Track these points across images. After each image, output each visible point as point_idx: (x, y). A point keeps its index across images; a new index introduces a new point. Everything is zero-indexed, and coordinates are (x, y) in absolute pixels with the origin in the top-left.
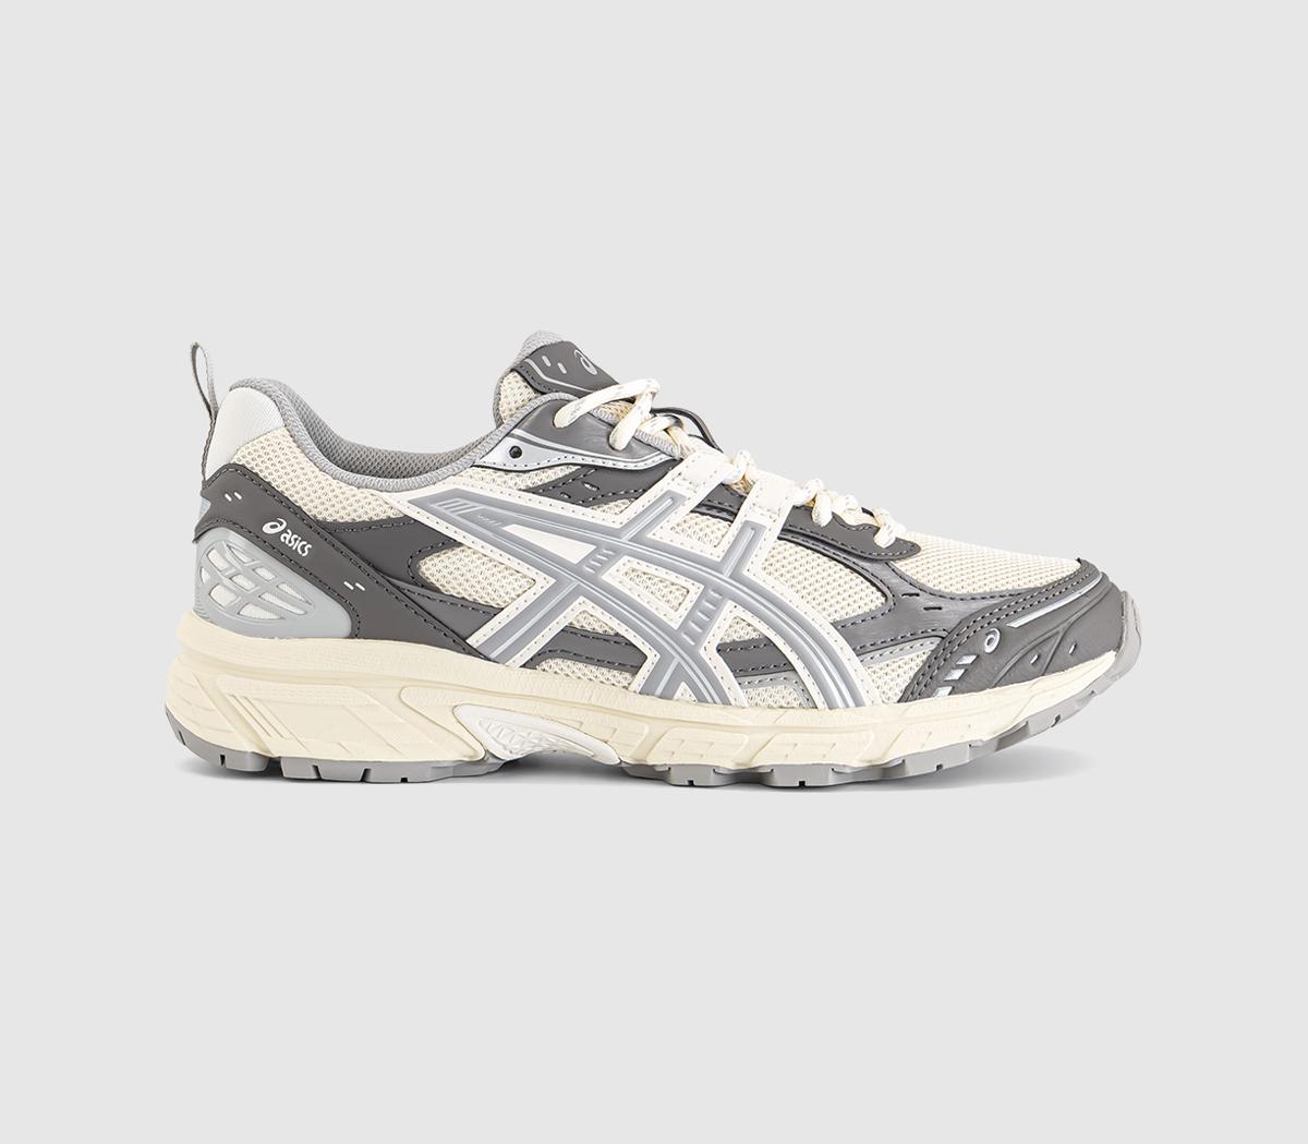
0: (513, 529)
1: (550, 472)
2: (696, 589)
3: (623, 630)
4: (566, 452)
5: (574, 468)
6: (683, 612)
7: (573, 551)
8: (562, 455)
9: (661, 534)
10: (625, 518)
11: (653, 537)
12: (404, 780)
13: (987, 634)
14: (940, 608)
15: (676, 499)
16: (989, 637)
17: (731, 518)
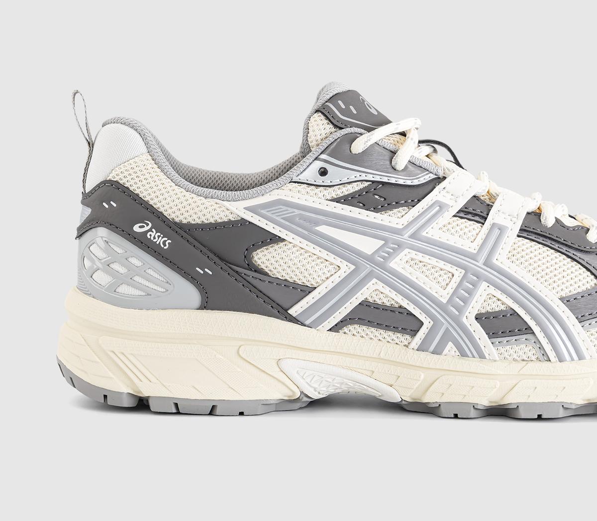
0: (323, 229)
1: (349, 187)
2: (459, 273)
3: (405, 303)
5: (367, 184)
6: (450, 290)
7: (368, 245)
9: (431, 232)
10: (405, 221)
11: (427, 235)
12: (241, 414)
15: (442, 207)
17: (482, 221)
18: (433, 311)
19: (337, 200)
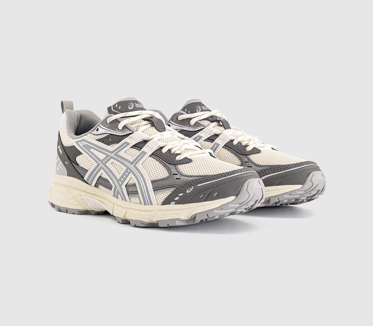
0: (91, 150)
1: (101, 136)
2: (125, 168)
3: (108, 178)
4: (106, 130)
5: (108, 134)
6: (121, 175)
7: (102, 156)
8: (105, 131)
9: (122, 153)
10: (114, 148)
11: (120, 154)
12: (74, 214)
13: (189, 188)
14: (180, 179)
15: (128, 144)
16: (190, 188)
17: (140, 149)
18: (114, 181)
19: (97, 140)
